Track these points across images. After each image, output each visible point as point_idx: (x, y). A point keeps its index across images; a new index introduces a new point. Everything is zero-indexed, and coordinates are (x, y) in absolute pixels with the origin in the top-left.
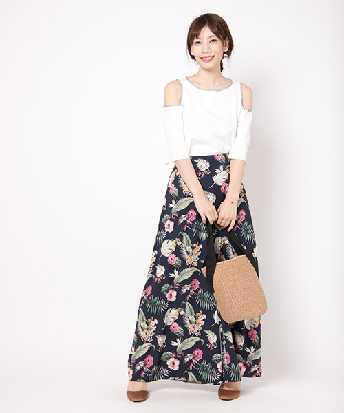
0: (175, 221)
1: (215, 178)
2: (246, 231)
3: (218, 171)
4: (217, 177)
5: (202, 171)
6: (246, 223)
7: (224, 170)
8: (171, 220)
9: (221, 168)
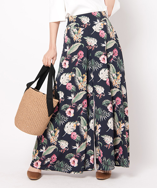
0: (70, 60)
1: (94, 28)
2: (120, 63)
3: (96, 23)
4: (96, 27)
5: (85, 23)
6: (119, 58)
7: (100, 22)
8: (67, 60)
9: (98, 21)
